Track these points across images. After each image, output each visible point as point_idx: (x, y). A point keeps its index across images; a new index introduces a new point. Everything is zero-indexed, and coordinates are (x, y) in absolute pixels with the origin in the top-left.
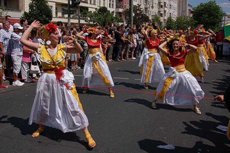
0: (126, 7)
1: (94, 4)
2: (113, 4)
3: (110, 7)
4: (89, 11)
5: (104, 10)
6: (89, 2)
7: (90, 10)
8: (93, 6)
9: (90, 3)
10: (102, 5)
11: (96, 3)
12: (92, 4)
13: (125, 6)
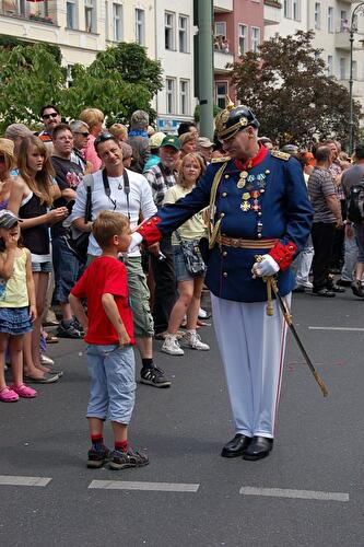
0: (246, 42)
1: (90, 30)
2: (181, 33)
3: (167, 47)
4: (64, 64)
5: (131, 59)
6: (62, 19)
7: (68, 59)
8: (84, 41)
9: (70, 26)
10: (129, 37)
11: (100, 27)
12: (78, 31)
13: (242, 40)
